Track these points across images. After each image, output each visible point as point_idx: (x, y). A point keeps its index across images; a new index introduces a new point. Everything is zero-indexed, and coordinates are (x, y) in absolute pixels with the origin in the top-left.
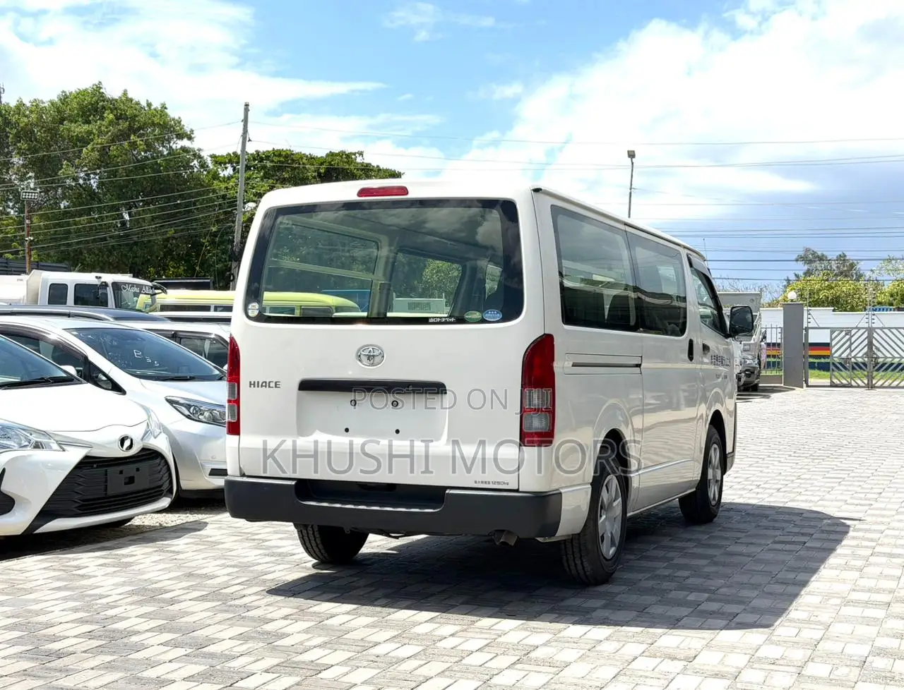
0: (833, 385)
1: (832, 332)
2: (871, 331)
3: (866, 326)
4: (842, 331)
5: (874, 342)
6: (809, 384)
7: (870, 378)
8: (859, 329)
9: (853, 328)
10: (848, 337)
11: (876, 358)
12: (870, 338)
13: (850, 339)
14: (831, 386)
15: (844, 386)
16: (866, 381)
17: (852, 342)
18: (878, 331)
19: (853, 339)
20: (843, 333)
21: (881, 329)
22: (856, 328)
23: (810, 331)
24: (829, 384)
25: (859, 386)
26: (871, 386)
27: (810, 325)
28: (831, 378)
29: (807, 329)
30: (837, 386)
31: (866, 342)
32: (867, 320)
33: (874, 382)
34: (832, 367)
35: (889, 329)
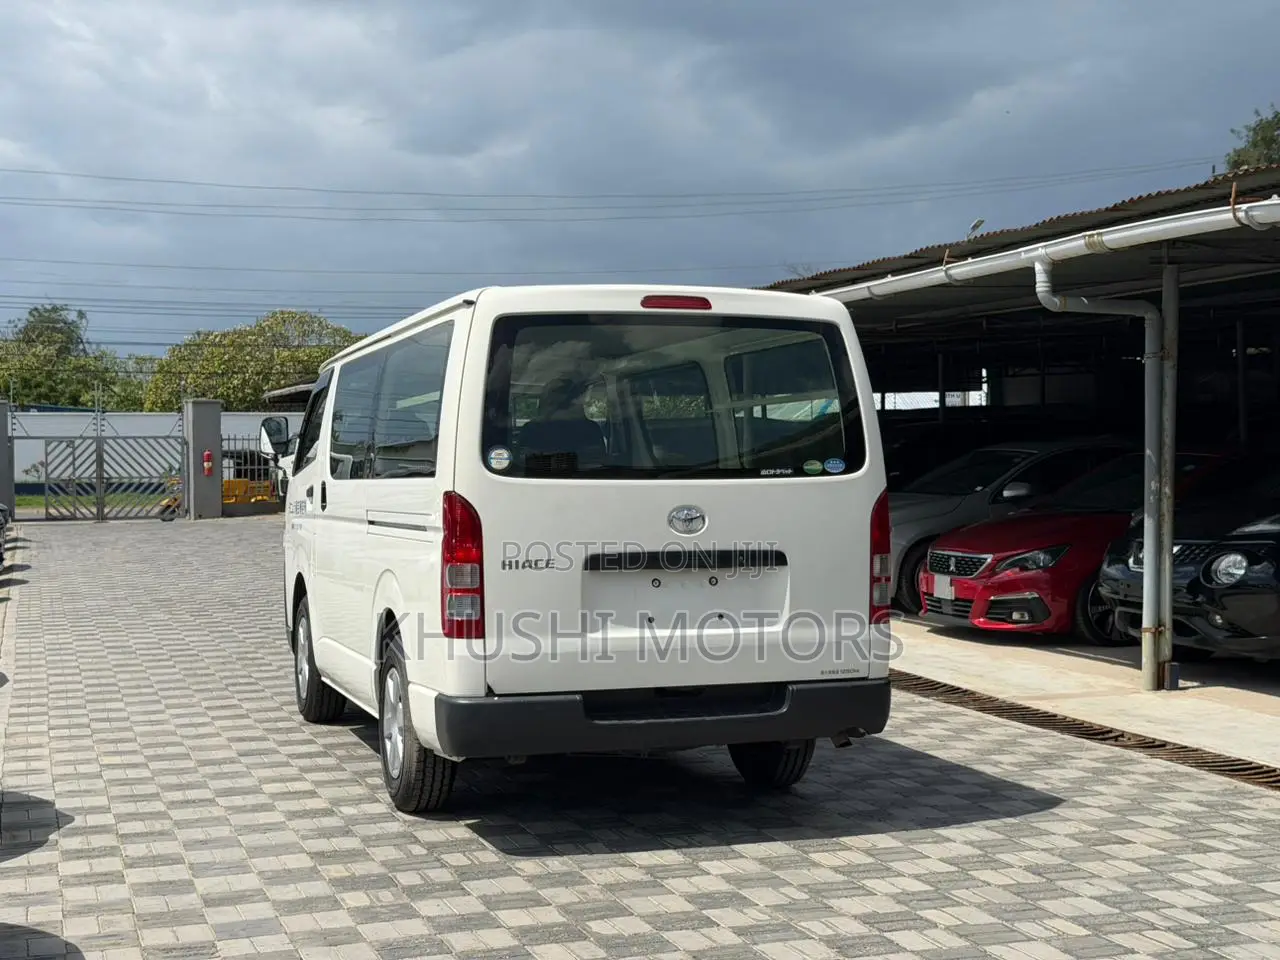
0: (50, 518)
1: (47, 445)
2: (100, 441)
3: (95, 435)
4: (61, 442)
5: (106, 457)
6: (16, 517)
7: (101, 505)
8: (85, 439)
9: (76, 438)
10: (69, 450)
11: (107, 479)
12: (99, 452)
13: (72, 453)
14: (47, 519)
15: (64, 518)
16: (94, 510)
17: (76, 455)
18: (110, 441)
19: (77, 453)
20: (64, 445)
21: (114, 438)
22: (81, 437)
23: (16, 441)
24: (44, 517)
25: (85, 518)
26: (101, 517)
27: (15, 434)
28: (47, 509)
29: (11, 439)
30: (55, 519)
31: (94, 457)
32: (94, 427)
33: (106, 510)
34: (47, 492)
35: (125, 438)
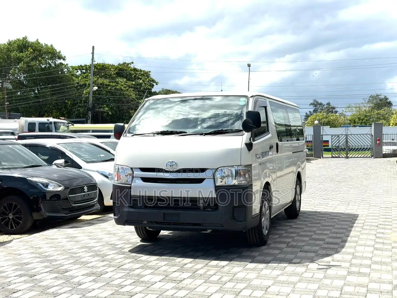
0: (333, 157)
1: (332, 136)
2: (347, 135)
3: (345, 134)
4: (336, 136)
5: (348, 140)
6: (324, 157)
7: (347, 154)
8: (342, 135)
9: (340, 135)
10: (338, 138)
11: (349, 146)
12: (347, 138)
13: (339, 139)
15: (337, 157)
16: (345, 155)
18: (350, 136)
20: (336, 137)
21: (351, 135)
22: (341, 134)
23: (323, 136)
24: (331, 157)
25: (342, 157)
26: (347, 157)
27: (323, 134)
28: (332, 155)
29: (322, 135)
31: (345, 140)
32: (345, 132)
33: (348, 155)
34: (332, 150)
35: (354, 135)
